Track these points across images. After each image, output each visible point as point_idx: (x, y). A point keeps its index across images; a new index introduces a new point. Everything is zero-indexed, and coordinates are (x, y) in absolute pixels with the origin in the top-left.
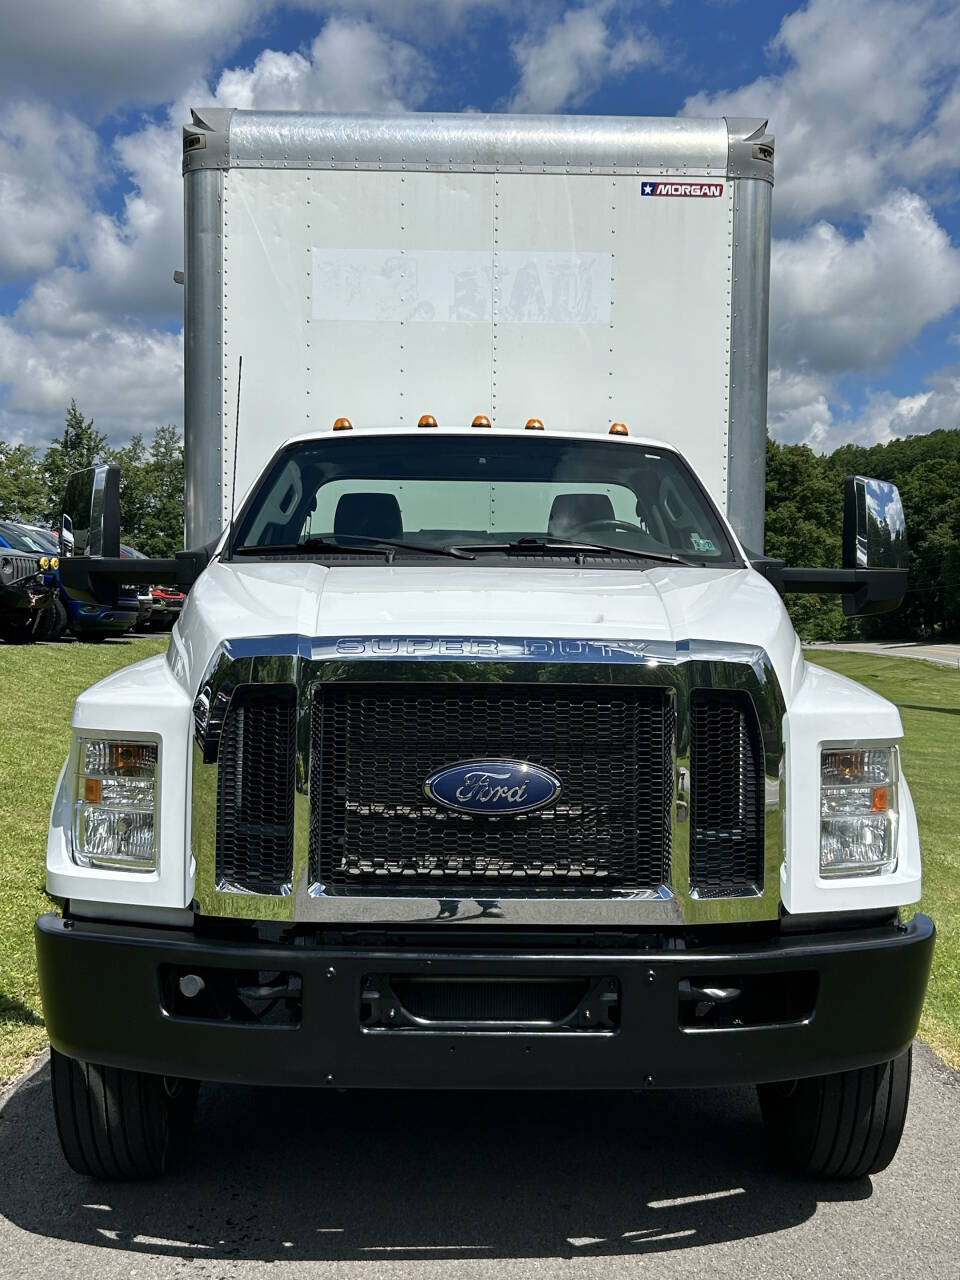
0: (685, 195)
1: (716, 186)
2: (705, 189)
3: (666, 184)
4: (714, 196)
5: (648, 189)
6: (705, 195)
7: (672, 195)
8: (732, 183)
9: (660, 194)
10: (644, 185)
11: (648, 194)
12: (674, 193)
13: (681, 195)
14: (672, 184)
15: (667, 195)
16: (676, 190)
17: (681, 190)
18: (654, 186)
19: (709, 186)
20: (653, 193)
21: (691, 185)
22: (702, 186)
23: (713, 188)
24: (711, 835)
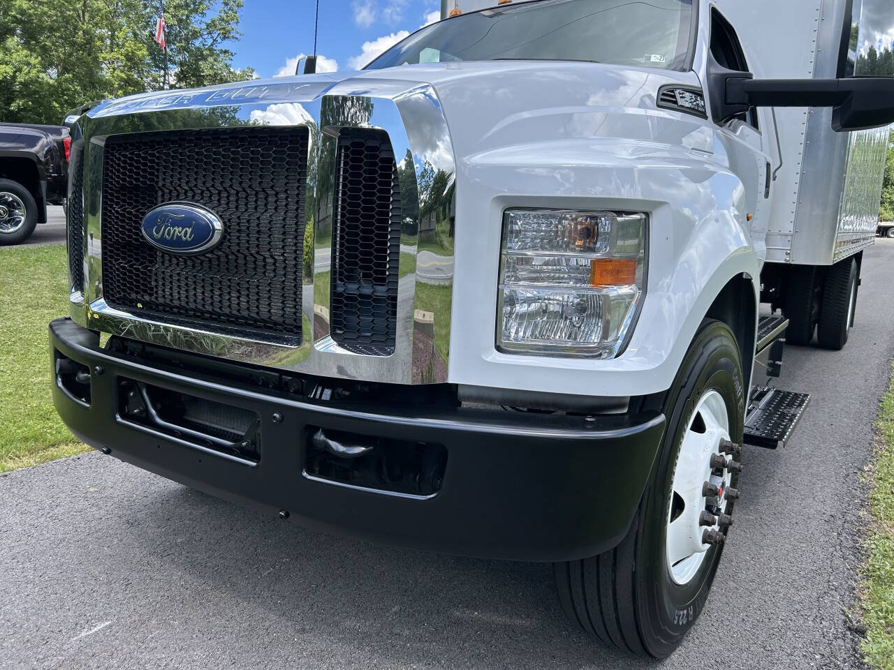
24: (352, 288)
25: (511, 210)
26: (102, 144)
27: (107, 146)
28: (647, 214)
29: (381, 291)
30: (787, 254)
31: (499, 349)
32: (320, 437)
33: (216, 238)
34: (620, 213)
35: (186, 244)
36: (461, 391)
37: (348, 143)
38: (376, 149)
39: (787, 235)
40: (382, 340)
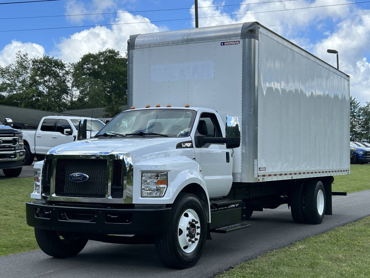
0: (231, 44)
1: (238, 41)
3: (226, 42)
5: (222, 44)
6: (236, 44)
9: (225, 45)
10: (221, 43)
16: (229, 43)
18: (224, 43)
19: (236, 41)
20: (224, 45)
21: (232, 42)
22: (235, 42)
23: (237, 42)
24: (115, 187)
25: (143, 172)
26: (56, 160)
27: (57, 161)
28: (167, 172)
29: (120, 187)
30: (241, 179)
31: (142, 197)
32: (109, 215)
33: (88, 179)
34: (161, 173)
35: (81, 180)
36: (135, 206)
37: (114, 162)
38: (119, 163)
39: (240, 173)
40: (121, 196)
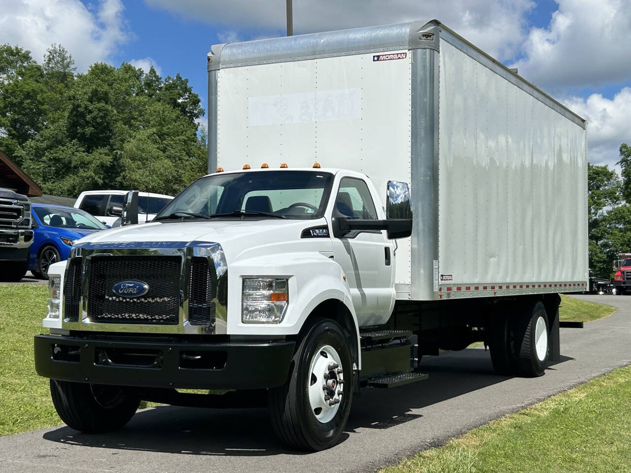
2: (399, 56)
4: (403, 58)
7: (386, 60)
8: (410, 51)
11: (376, 61)
12: (386, 59)
13: (389, 59)
14: (386, 55)
15: (384, 60)
17: (389, 57)
